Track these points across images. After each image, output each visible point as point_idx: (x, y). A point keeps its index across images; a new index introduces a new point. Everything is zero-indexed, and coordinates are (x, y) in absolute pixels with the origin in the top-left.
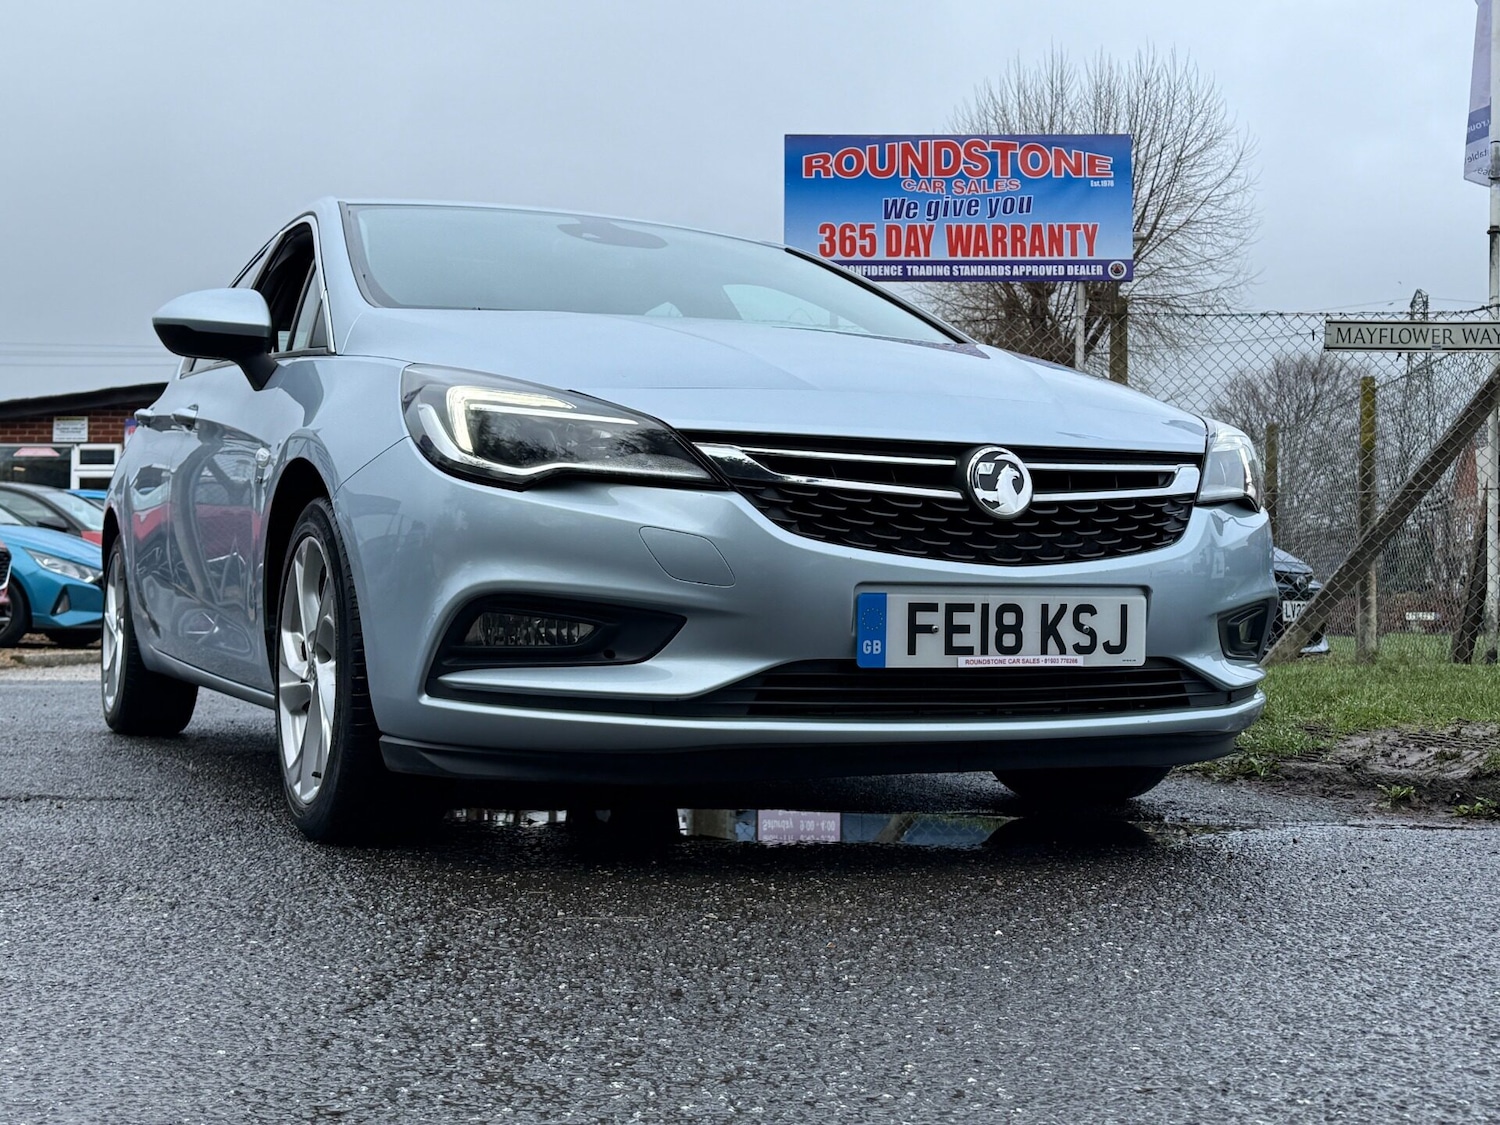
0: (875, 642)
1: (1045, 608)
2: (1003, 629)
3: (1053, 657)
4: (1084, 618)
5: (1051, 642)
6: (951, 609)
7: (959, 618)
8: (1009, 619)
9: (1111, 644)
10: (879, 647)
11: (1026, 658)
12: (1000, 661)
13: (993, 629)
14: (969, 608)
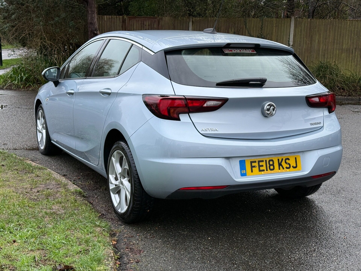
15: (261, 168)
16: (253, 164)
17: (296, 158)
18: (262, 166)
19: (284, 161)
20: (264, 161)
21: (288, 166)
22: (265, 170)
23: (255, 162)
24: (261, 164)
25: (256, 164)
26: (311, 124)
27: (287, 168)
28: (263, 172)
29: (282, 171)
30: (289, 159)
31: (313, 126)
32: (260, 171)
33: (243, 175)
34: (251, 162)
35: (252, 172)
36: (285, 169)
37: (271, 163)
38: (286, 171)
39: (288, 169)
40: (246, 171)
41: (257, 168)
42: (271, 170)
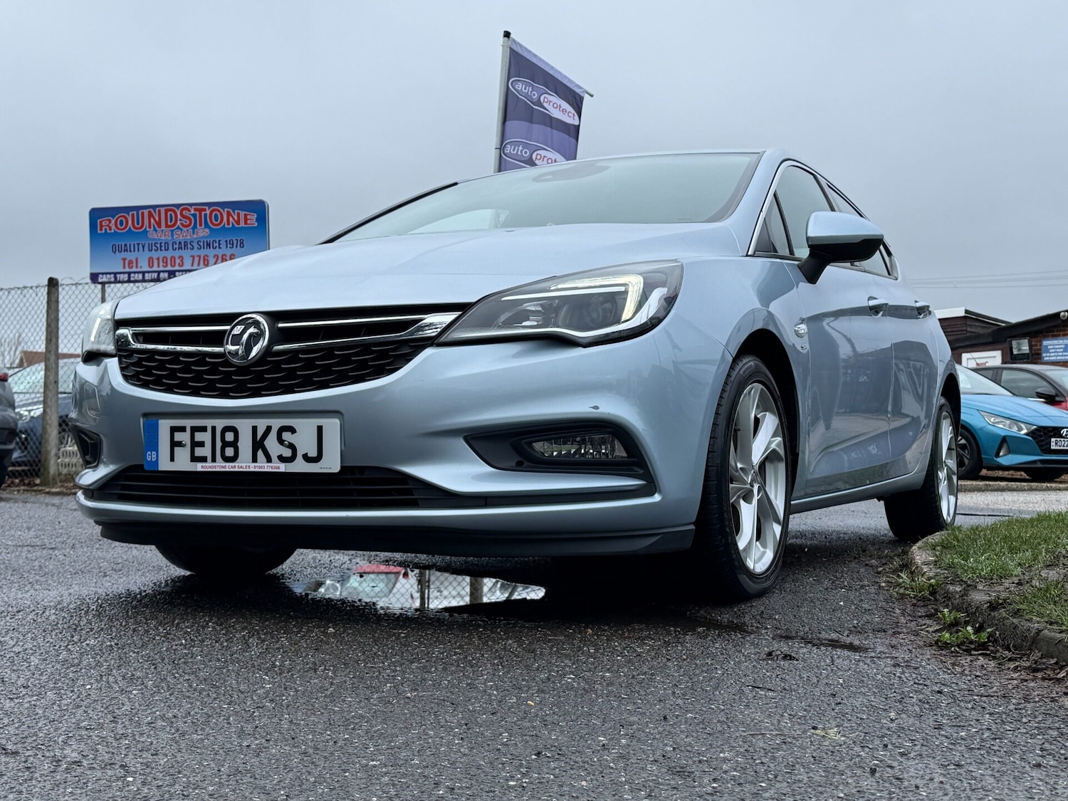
0: (153, 452)
1: (255, 429)
2: (225, 444)
3: (261, 465)
4: (287, 436)
5: (260, 454)
6: (195, 430)
7: (199, 437)
8: (230, 437)
9: (309, 455)
10: (155, 456)
11: (240, 465)
12: (222, 467)
13: (219, 444)
14: (204, 429)
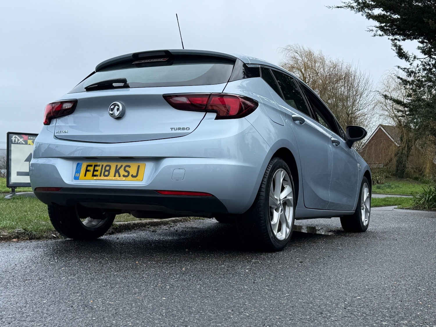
15: (95, 173)
16: (89, 168)
17: (139, 166)
18: (97, 171)
19: (123, 168)
20: (101, 166)
21: (126, 174)
22: (99, 175)
23: (91, 166)
24: (97, 168)
25: (91, 169)
26: (172, 129)
27: (124, 176)
28: (95, 178)
29: (116, 179)
30: (129, 167)
31: (173, 131)
32: (93, 175)
33: (76, 178)
34: (88, 166)
35: (85, 176)
36: (122, 177)
37: (108, 168)
38: (122, 179)
39: (125, 178)
40: (79, 175)
41: (91, 173)
42: (105, 176)
